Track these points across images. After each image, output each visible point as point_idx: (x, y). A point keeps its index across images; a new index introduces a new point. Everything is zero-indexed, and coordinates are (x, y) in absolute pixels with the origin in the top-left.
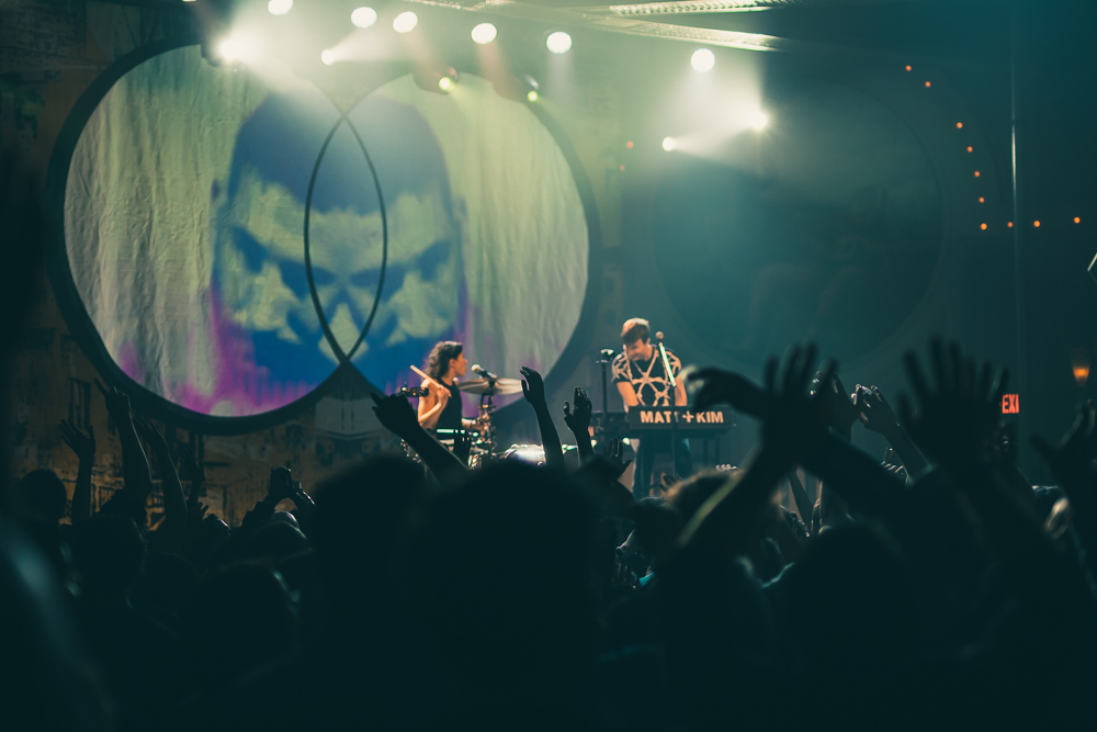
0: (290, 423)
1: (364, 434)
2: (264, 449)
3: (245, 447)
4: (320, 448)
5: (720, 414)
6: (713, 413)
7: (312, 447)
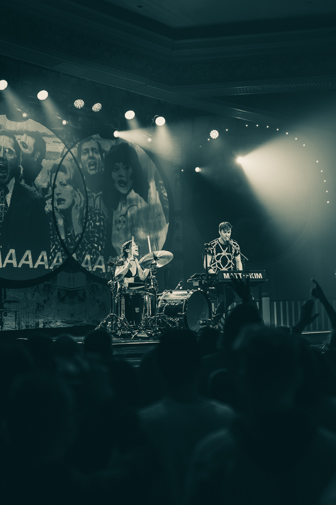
0: (46, 283)
1: (79, 288)
2: (34, 295)
3: (25, 294)
4: (59, 294)
5: (260, 274)
6: (257, 274)
7: (55, 293)
